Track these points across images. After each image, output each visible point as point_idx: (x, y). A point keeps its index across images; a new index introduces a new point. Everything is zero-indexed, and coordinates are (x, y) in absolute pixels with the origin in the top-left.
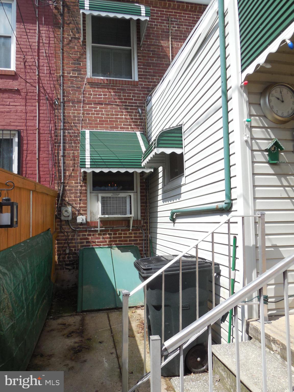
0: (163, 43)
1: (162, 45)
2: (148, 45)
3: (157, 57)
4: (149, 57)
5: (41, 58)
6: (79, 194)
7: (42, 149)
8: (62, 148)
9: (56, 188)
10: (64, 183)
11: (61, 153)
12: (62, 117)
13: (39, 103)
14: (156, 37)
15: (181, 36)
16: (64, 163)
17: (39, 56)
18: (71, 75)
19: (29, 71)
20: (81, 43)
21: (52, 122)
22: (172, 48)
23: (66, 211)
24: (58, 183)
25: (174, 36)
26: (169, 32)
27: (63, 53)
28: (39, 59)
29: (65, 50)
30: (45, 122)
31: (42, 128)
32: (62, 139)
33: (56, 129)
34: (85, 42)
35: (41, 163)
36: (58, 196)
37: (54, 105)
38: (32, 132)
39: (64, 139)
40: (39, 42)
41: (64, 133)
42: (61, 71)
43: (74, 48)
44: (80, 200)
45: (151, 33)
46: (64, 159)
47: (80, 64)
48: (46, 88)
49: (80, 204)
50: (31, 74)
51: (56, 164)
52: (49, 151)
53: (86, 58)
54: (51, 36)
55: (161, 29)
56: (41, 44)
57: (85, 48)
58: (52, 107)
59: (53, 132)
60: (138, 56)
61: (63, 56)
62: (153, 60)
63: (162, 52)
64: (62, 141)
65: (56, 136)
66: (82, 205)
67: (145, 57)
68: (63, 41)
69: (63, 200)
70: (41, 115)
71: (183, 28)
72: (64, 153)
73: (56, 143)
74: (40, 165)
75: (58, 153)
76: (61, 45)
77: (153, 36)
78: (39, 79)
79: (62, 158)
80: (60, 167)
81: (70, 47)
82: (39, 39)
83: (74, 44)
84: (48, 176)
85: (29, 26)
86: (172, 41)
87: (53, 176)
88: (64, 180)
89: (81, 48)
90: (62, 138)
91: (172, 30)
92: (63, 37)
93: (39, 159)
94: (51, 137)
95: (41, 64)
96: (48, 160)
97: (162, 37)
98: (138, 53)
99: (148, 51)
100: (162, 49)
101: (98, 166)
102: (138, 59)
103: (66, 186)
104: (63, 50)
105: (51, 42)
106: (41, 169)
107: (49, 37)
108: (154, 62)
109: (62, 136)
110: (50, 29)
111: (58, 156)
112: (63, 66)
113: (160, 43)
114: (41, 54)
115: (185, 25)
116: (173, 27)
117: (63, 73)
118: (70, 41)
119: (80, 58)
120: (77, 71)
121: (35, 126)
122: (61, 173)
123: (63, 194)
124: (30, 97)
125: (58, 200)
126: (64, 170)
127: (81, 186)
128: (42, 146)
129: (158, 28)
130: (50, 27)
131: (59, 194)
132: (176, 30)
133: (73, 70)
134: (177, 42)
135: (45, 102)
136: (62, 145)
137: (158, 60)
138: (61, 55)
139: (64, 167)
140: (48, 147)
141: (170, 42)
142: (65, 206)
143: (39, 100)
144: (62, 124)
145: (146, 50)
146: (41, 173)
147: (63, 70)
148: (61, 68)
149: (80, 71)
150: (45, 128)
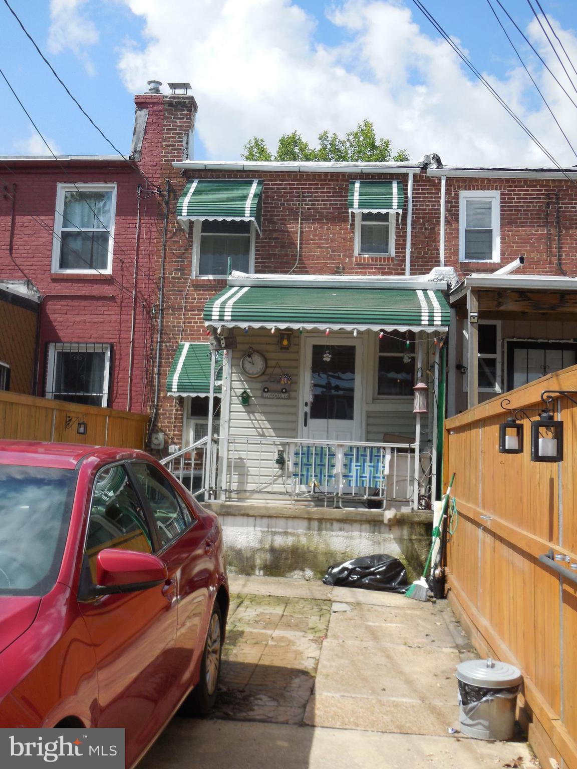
0: (290, 227)
1: (288, 230)
2: (270, 231)
3: (281, 247)
4: (269, 247)
5: (140, 257)
6: (173, 420)
7: (135, 365)
8: (157, 364)
9: (148, 411)
10: (157, 405)
11: (156, 370)
12: (159, 328)
13: (135, 311)
14: (280, 219)
15: (316, 216)
16: (159, 382)
17: (137, 255)
18: (173, 276)
19: (126, 273)
20: (187, 236)
21: (148, 333)
22: (302, 232)
23: (156, 438)
24: (151, 406)
25: (306, 216)
26: (298, 212)
27: (165, 250)
28: (138, 258)
29: (167, 245)
30: (140, 333)
31: (136, 341)
32: (158, 354)
33: (152, 342)
34: (192, 234)
35: (134, 381)
36: (150, 421)
37: (151, 314)
38: (125, 345)
39: (160, 354)
40: (139, 239)
41: (161, 346)
42: (161, 272)
43: (178, 242)
44: (175, 426)
45: (275, 216)
46: (159, 378)
47: (184, 262)
48: (143, 293)
49: (174, 431)
50: (128, 277)
51: (150, 382)
52: (143, 367)
53: (191, 254)
54: (153, 229)
55: (288, 208)
56: (141, 241)
57: (192, 242)
58: (150, 315)
59: (148, 345)
60: (256, 247)
61: (165, 253)
62: (275, 251)
63: (287, 239)
64: (158, 356)
65: (152, 350)
66: (176, 432)
67: (265, 247)
68: (166, 234)
69: (155, 426)
70: (136, 325)
71: (318, 204)
72: (159, 370)
73: (151, 358)
74: (133, 384)
75: (153, 370)
76: (163, 240)
77: (277, 219)
78: (136, 282)
79: (157, 376)
80: (154, 386)
81: (174, 242)
82: (139, 234)
83: (179, 237)
84: (140, 397)
85: (129, 218)
86: (302, 224)
87: (146, 397)
88: (158, 402)
89: (186, 241)
90: (158, 352)
91: (303, 208)
92: (166, 230)
93: (131, 377)
94: (147, 351)
95: (140, 264)
96: (141, 379)
97: (289, 219)
98: (256, 243)
99: (270, 239)
100: (289, 235)
101: (186, 390)
102: (256, 251)
103: (159, 410)
104: (165, 246)
105: (153, 237)
106: (133, 389)
107: (151, 231)
108: (277, 253)
109: (158, 350)
110: (153, 222)
111: (153, 374)
112: (164, 266)
113: (286, 227)
114: (140, 253)
115: (322, 200)
116: (306, 204)
117: (164, 274)
118: (174, 234)
119: (184, 254)
120: (180, 270)
121: (129, 338)
122: (154, 394)
123: (156, 418)
124: (125, 304)
125: (149, 425)
126: (159, 390)
127: (177, 410)
128: (135, 361)
129: (284, 208)
130: (152, 218)
131: (151, 418)
132: (309, 208)
133: (176, 270)
134: (309, 224)
135: (141, 309)
136: (157, 360)
137: (281, 251)
138: (162, 251)
139: (158, 386)
140: (142, 363)
141: (299, 226)
142: (157, 432)
143: (135, 307)
144: (159, 336)
145: (266, 239)
146: (133, 393)
147: (164, 270)
148: (162, 269)
149: (184, 270)
150: (140, 341)
